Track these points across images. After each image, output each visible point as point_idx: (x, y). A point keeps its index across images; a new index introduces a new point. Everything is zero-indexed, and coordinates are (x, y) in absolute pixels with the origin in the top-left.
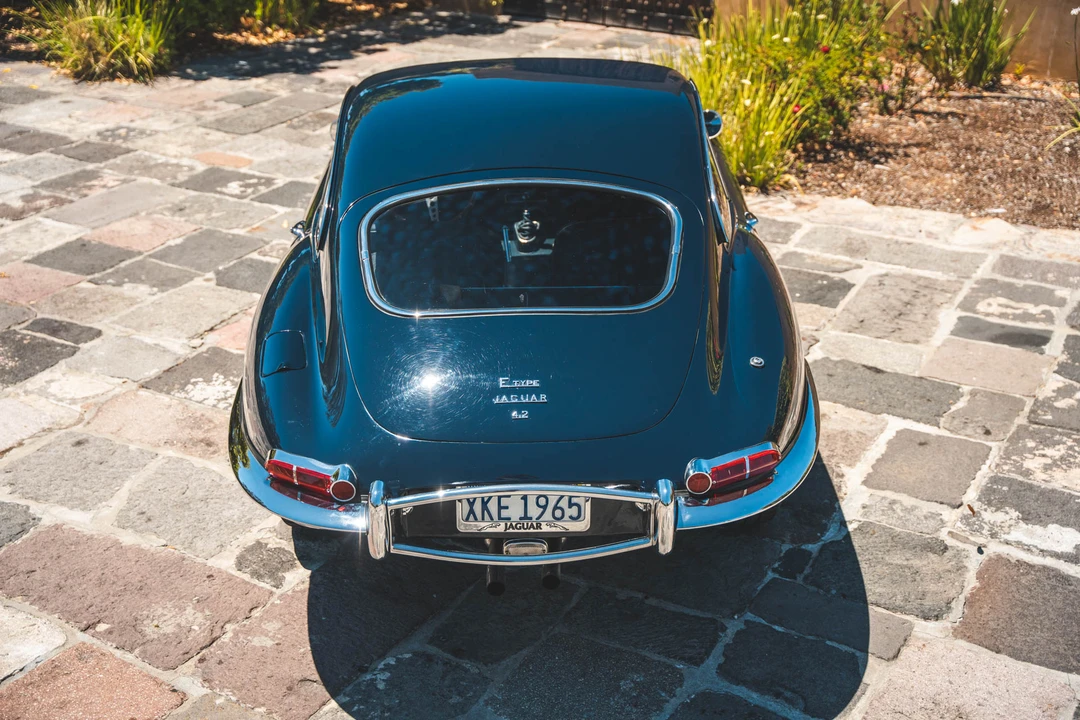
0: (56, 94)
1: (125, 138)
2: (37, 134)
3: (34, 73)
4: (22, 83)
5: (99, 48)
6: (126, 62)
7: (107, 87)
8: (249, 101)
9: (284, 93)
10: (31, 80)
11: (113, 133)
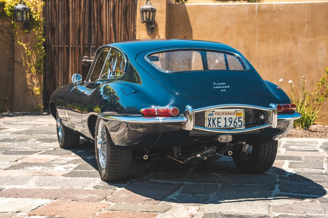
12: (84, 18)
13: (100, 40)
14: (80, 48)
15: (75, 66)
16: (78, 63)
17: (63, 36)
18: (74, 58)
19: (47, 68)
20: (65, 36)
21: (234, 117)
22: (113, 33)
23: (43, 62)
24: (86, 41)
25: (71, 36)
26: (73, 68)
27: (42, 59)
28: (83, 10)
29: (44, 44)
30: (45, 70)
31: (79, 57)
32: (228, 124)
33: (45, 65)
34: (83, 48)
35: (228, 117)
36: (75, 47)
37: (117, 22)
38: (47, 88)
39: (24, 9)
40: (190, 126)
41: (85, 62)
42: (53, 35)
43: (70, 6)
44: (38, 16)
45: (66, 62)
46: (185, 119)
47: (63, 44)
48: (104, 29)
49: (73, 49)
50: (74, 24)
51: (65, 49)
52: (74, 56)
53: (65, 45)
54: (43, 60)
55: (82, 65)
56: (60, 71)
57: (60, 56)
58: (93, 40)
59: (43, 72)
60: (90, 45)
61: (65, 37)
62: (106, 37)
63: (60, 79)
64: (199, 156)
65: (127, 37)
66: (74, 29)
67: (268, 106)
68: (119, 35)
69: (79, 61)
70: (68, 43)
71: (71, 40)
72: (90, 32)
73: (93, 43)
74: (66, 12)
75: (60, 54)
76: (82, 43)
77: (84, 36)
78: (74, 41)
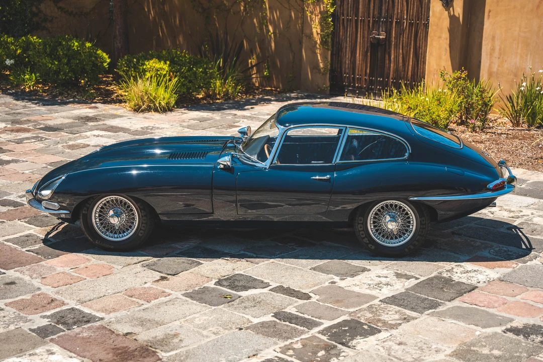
0: (126, 116)
1: (151, 129)
2: (117, 127)
3: (117, 109)
4: (112, 113)
5: (145, 100)
6: (155, 105)
7: (147, 115)
8: (202, 120)
9: (218, 118)
10: (116, 111)
11: (147, 128)
13: (390, 12)
14: (369, 21)
15: (364, 41)
16: (366, 39)
17: (352, 6)
18: (363, 33)
19: (335, 43)
20: (355, 5)
23: (330, 36)
24: (376, 13)
25: (360, 6)
26: (361, 45)
27: (330, 32)
29: (333, 15)
30: (333, 47)
31: (368, 32)
33: (332, 41)
34: (373, 20)
36: (364, 20)
38: (334, 66)
41: (374, 38)
42: (342, 5)
45: (354, 37)
47: (352, 16)
49: (362, 21)
51: (354, 21)
52: (363, 30)
53: (354, 16)
54: (331, 34)
55: (371, 42)
56: (348, 47)
57: (349, 29)
58: (383, 11)
59: (330, 48)
60: (379, 18)
61: (355, 7)
62: (398, 9)
63: (347, 57)
65: (420, 9)
68: (412, 6)
69: (368, 36)
70: (357, 15)
71: (360, 10)
72: (381, 2)
73: (383, 15)
75: (349, 27)
76: (371, 15)
77: (374, 7)
78: (363, 13)
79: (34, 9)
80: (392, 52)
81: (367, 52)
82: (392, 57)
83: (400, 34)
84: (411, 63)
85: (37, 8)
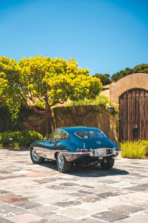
12: (133, 109)
13: (139, 118)
14: (132, 122)
16: (131, 128)
20: (127, 117)
21: (103, 152)
22: (144, 115)
24: (134, 119)
25: (129, 117)
27: (118, 126)
28: (133, 106)
29: (119, 121)
30: (119, 132)
31: (132, 126)
32: (101, 154)
33: (119, 129)
35: (101, 152)
37: (145, 111)
38: (120, 138)
39: (111, 108)
40: (91, 155)
41: (134, 128)
42: (122, 117)
43: (128, 105)
44: (117, 110)
45: (127, 128)
46: (90, 153)
48: (141, 114)
49: (129, 122)
50: (130, 112)
51: (126, 122)
52: (130, 125)
56: (125, 132)
58: (137, 118)
62: (141, 117)
63: (125, 135)
64: (92, 164)
66: (130, 114)
67: (112, 148)
68: (146, 116)
70: (127, 120)
72: (135, 115)
73: (136, 120)
74: (127, 107)
75: (125, 125)
76: (132, 120)
77: (133, 117)
78: (129, 119)
79: (21, 124)
80: (140, 132)
81: (131, 133)
82: (140, 134)
83: (143, 126)
84: (147, 136)
85: (22, 124)
